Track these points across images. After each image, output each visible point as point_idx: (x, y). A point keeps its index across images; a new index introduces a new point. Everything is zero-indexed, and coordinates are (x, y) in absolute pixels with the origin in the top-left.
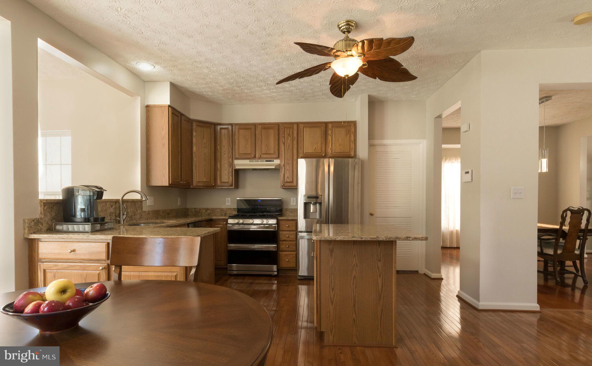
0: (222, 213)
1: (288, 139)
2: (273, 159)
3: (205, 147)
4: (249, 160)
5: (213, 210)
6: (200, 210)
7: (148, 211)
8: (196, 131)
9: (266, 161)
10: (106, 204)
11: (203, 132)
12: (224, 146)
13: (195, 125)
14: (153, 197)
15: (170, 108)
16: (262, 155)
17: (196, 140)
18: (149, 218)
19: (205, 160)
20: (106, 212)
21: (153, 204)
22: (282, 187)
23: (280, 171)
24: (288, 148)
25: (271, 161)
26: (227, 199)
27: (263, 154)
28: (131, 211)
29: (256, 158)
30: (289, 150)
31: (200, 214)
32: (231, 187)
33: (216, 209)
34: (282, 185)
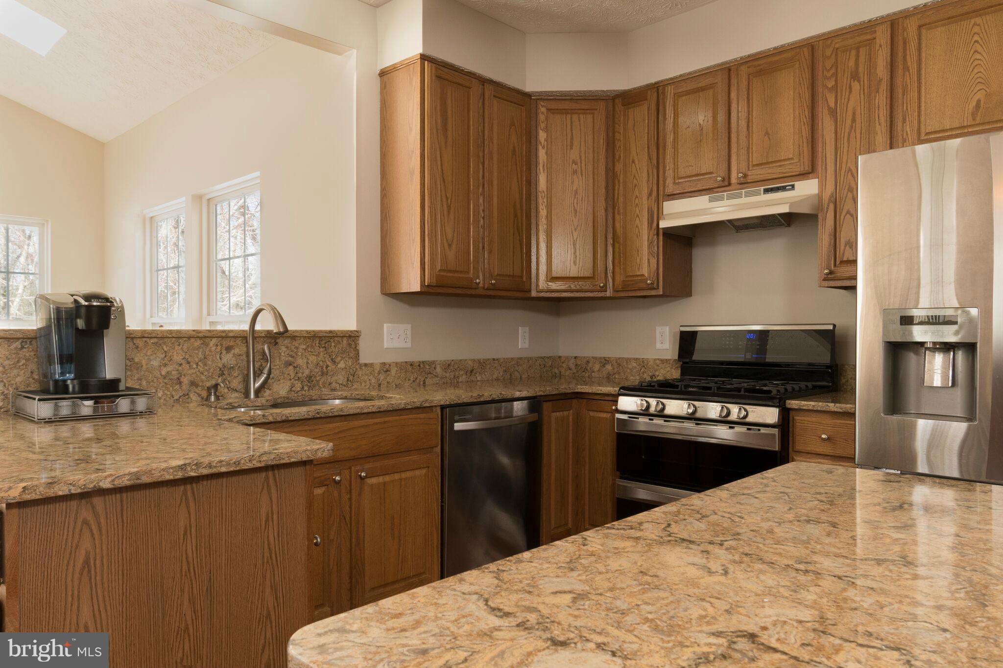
0: (643, 373)
1: (850, 91)
2: (793, 178)
3: (575, 172)
4: (707, 197)
5: (619, 365)
6: (588, 362)
7: (384, 364)
8: (546, 129)
9: (767, 191)
10: (207, 345)
11: (569, 127)
12: (633, 162)
13: (543, 110)
14: (409, 326)
15: (426, 62)
16: (749, 173)
17: (546, 153)
18: (385, 382)
19: (576, 211)
20: (205, 365)
21: (409, 345)
22: (826, 283)
23: (817, 221)
24: (852, 127)
25: (783, 189)
26: (659, 329)
27: (754, 166)
28: (308, 363)
29: (730, 184)
30: (853, 134)
31: (587, 375)
32: (653, 293)
33: (627, 363)
34: (823, 276)
